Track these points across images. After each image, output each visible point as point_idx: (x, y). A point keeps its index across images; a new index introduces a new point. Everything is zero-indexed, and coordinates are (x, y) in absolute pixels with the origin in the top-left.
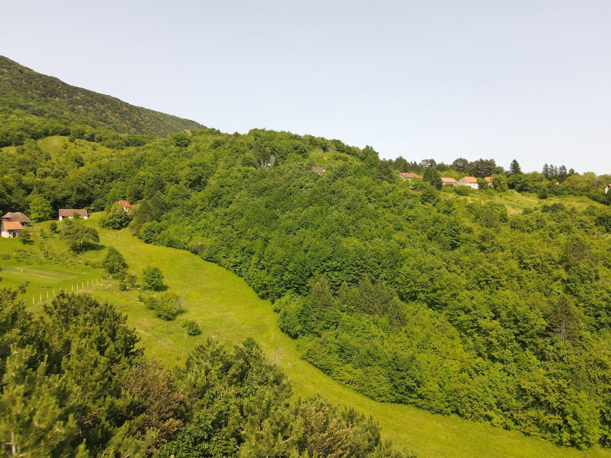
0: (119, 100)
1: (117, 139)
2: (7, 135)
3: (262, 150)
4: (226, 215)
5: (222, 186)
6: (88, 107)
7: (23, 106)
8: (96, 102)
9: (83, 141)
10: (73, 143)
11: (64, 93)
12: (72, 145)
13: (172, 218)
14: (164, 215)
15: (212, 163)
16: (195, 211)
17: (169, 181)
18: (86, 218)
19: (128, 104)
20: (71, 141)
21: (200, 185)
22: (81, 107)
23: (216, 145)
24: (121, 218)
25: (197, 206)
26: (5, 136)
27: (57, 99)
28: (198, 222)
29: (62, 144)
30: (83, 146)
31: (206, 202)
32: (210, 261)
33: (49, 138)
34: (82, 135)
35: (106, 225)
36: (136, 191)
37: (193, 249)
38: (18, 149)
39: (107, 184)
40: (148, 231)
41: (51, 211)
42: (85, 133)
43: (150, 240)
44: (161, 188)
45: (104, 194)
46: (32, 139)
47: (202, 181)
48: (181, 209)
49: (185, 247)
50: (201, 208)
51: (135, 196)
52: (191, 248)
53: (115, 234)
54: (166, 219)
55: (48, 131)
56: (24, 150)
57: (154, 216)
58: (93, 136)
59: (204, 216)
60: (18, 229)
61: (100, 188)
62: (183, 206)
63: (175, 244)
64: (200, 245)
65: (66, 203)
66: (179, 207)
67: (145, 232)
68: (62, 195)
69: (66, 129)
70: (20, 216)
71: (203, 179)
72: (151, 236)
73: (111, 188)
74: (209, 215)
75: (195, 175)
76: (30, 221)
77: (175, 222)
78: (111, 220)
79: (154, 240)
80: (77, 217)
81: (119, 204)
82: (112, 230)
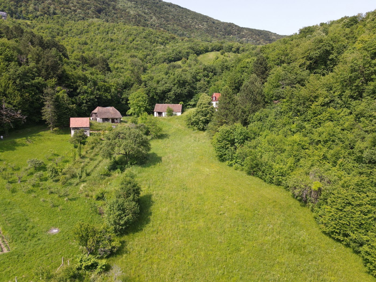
2: (180, 53)
6: (249, 38)
8: (254, 35)
9: (231, 54)
10: (223, 56)
11: (235, 32)
13: (269, 119)
14: (257, 113)
16: (313, 107)
18: (179, 114)
20: (222, 54)
21: (326, 65)
22: (244, 39)
23: (352, 23)
24: (206, 115)
25: (316, 97)
26: (178, 53)
27: (231, 36)
28: (315, 127)
29: (215, 57)
30: (229, 57)
31: (334, 89)
33: (208, 53)
34: (231, 49)
35: (192, 124)
36: (237, 81)
37: (300, 192)
38: (182, 61)
39: (215, 77)
40: (223, 139)
41: (147, 106)
42: (233, 48)
43: (224, 156)
44: (263, 73)
45: (207, 87)
46: (195, 55)
47: (330, 58)
48: (287, 104)
49: (280, 182)
50: (326, 102)
51: (234, 87)
52: (295, 188)
53: (196, 137)
54: (260, 120)
55: (208, 48)
56: (185, 62)
57: (238, 115)
58: (238, 49)
59: (329, 116)
60: (83, 126)
61: (209, 82)
62: (291, 97)
63: (263, 172)
64: (317, 189)
65: (166, 97)
66: (285, 100)
67: (219, 141)
68: (161, 88)
69: (221, 46)
70: (111, 111)
71: (333, 56)
72: (226, 149)
73: (218, 81)
74: (339, 113)
75: (319, 48)
76: (121, 116)
77: (273, 126)
78: (195, 118)
79: (230, 157)
80: (171, 113)
81: (206, 97)
82: (196, 131)
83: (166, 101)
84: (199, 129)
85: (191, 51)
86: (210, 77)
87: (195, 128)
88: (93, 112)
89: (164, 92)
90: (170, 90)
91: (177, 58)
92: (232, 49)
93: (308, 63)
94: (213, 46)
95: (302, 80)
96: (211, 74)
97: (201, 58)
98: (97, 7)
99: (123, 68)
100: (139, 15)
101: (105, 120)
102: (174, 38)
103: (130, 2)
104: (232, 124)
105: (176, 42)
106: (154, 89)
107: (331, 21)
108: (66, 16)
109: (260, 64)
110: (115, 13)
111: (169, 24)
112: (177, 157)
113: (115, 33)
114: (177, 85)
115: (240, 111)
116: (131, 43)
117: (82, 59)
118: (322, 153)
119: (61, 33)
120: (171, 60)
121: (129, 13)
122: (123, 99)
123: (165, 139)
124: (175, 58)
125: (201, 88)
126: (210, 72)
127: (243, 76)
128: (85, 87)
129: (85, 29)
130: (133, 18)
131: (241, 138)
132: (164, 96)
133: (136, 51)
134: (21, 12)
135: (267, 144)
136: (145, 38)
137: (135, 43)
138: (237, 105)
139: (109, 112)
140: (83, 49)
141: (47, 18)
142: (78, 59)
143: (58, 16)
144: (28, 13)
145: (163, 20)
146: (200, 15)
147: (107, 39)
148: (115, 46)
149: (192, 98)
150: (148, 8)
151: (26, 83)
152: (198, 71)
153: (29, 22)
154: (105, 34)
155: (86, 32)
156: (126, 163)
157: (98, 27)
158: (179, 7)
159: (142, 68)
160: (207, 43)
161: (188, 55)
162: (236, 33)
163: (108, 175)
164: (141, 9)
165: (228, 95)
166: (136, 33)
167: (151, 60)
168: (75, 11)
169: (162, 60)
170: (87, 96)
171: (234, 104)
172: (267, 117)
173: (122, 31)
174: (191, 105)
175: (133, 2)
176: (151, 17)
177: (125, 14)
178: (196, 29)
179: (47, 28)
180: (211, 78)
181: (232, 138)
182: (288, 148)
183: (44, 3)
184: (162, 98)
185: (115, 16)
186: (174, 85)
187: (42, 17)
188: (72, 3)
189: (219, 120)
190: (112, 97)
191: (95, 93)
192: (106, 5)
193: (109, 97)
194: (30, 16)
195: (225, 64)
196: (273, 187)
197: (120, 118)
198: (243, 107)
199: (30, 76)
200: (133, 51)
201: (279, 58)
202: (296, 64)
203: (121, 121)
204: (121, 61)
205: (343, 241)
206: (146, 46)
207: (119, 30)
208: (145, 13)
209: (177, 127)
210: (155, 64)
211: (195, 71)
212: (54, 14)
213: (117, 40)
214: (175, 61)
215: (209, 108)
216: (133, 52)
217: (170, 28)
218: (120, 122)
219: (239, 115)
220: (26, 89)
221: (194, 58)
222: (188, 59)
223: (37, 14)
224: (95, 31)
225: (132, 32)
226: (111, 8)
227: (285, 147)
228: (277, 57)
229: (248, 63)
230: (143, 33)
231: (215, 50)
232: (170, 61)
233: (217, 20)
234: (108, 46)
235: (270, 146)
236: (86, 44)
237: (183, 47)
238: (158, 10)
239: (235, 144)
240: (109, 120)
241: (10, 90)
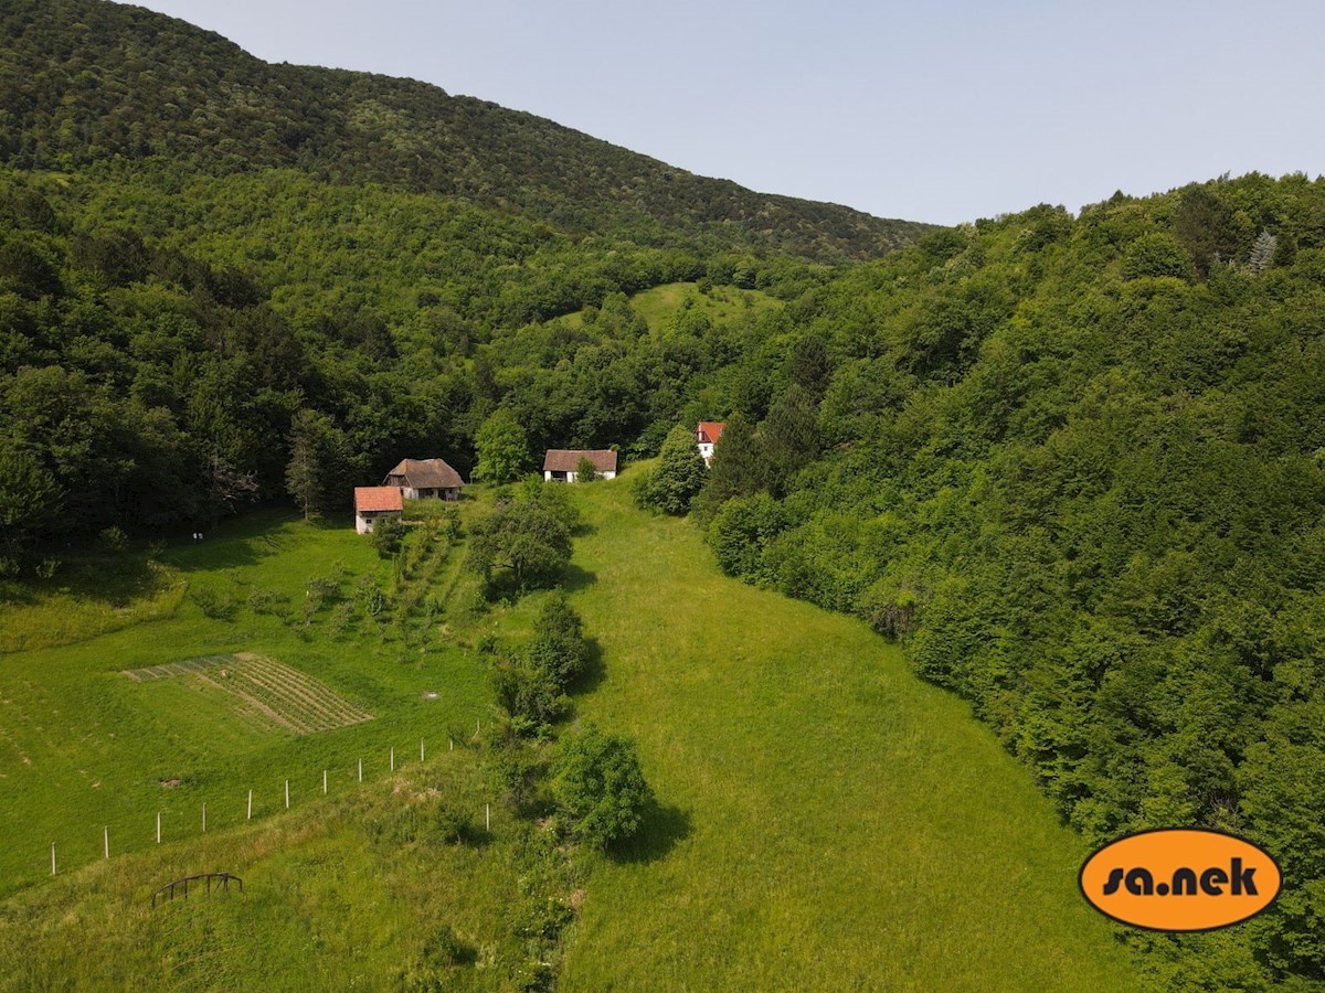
0: (851, 210)
1: (804, 278)
2: (575, 288)
3: (1217, 216)
4: (1026, 475)
5: (1030, 357)
6: (783, 230)
7: (656, 240)
8: (799, 219)
9: (729, 290)
10: (706, 296)
11: (740, 208)
12: (705, 298)
13: (828, 484)
14: (804, 472)
15: (1013, 291)
16: (918, 456)
17: (852, 355)
18: (611, 475)
19: (868, 214)
20: (703, 292)
21: (956, 361)
22: (771, 231)
23: (1041, 238)
24: (684, 478)
25: (927, 436)
26: (570, 290)
27: (727, 222)
28: (922, 498)
29: (681, 300)
30: (727, 301)
31: (962, 420)
32: (937, 683)
33: (660, 289)
34: (730, 275)
35: (648, 500)
36: (755, 391)
37: (880, 614)
38: (585, 315)
39: (697, 378)
40: (733, 528)
41: (525, 455)
42: (735, 272)
43: (736, 565)
44: (816, 377)
45: (677, 406)
46: (622, 293)
47: (963, 346)
48: (867, 450)
49: (849, 605)
50: (944, 447)
51: (749, 408)
52: (873, 609)
53: (662, 531)
54: (810, 486)
55: (660, 273)
56: (595, 317)
57: (763, 475)
58: (751, 276)
59: (950, 477)
60: (389, 509)
61: (680, 390)
62: (876, 434)
63: (817, 589)
64: (906, 604)
65: (571, 431)
66: (861, 443)
67: (723, 532)
68: (561, 409)
69: (699, 266)
70: (436, 469)
71: (968, 341)
72: (740, 549)
73: (705, 387)
74: (970, 471)
75: (938, 324)
76: (462, 483)
77: (837, 498)
78: (657, 484)
79: (750, 565)
80: (588, 473)
81: (683, 433)
82: (661, 516)
83: (572, 443)
84: (668, 512)
85: (608, 282)
86: (682, 377)
87: (659, 509)
88: (391, 473)
89: (568, 420)
90: (582, 414)
91: (566, 304)
92: (734, 275)
93: (917, 355)
94: (676, 264)
95: (900, 398)
96: (685, 369)
97: (639, 301)
98: (285, 127)
99: (407, 339)
100: (425, 155)
101: (425, 492)
102: (548, 236)
103: (390, 111)
104: (749, 496)
105: (556, 247)
106: (542, 411)
107: (1003, 216)
108: (185, 158)
109: (810, 356)
110: (344, 148)
111: (523, 184)
112: (630, 571)
113: (358, 222)
114: (600, 400)
115: (767, 466)
116: (416, 253)
117: (326, 326)
118: (929, 549)
119: (179, 217)
120: (549, 310)
121: (390, 147)
122: (452, 438)
123: (588, 537)
124: (559, 305)
125: (662, 407)
126: (683, 361)
127: (769, 378)
128: (367, 409)
129: (258, 204)
130: (404, 164)
131: (770, 523)
132: (567, 429)
133: (433, 280)
134: (34, 142)
135: (824, 536)
136: (458, 237)
137: (429, 254)
138: (759, 454)
139: (433, 473)
140: (263, 272)
141: (123, 166)
142: (313, 327)
143: (160, 158)
144: (56, 147)
145: (504, 168)
146: (623, 151)
147: (335, 240)
148: (367, 264)
149: (639, 434)
150: (453, 131)
151: (246, 405)
152: (649, 360)
153: (62, 179)
154: (325, 223)
155: (263, 216)
156: (516, 586)
157: (302, 199)
158: (555, 126)
159: (464, 339)
160: (654, 252)
161: (600, 295)
162: (742, 212)
163: (484, 610)
164: (429, 133)
165: (739, 434)
166: (428, 223)
167: (486, 309)
168: (213, 141)
169: (521, 311)
170: (373, 433)
171: (752, 453)
172: (825, 480)
173: (381, 214)
174: (638, 452)
175: (403, 111)
176: (464, 158)
177: (379, 151)
178: (613, 197)
179: (133, 203)
180: (685, 381)
181: (752, 525)
182: (863, 540)
183: (108, 114)
184: (560, 433)
185: (346, 156)
186: (592, 399)
187: (105, 161)
188: (204, 115)
189: (723, 487)
190: (429, 432)
191: (390, 423)
192: (316, 119)
193: (424, 434)
194: (64, 157)
195: (721, 338)
196: (836, 615)
197: (460, 489)
198: (772, 459)
199: (246, 386)
200: (424, 279)
201: (853, 340)
202: (887, 359)
203: (461, 497)
204: (396, 317)
205: (944, 681)
206: (465, 264)
207: (372, 209)
208: (443, 148)
209: (611, 509)
210: (499, 322)
211: (642, 361)
212: (146, 151)
213: (370, 243)
214: (560, 313)
215: (692, 460)
216: (425, 285)
217: (527, 198)
218: (458, 499)
219: (766, 476)
220: (246, 418)
221: (619, 305)
222: (600, 307)
223: (86, 152)
224: (293, 214)
225: (415, 219)
226: (331, 129)
227: (859, 540)
228: (849, 338)
229: (781, 345)
230: (453, 222)
231: (680, 279)
232: (548, 315)
233: (679, 170)
234: (342, 263)
235: (831, 540)
236: (270, 256)
237: (585, 270)
238: (485, 136)
239: (759, 539)
240: (432, 493)
241: (217, 424)
